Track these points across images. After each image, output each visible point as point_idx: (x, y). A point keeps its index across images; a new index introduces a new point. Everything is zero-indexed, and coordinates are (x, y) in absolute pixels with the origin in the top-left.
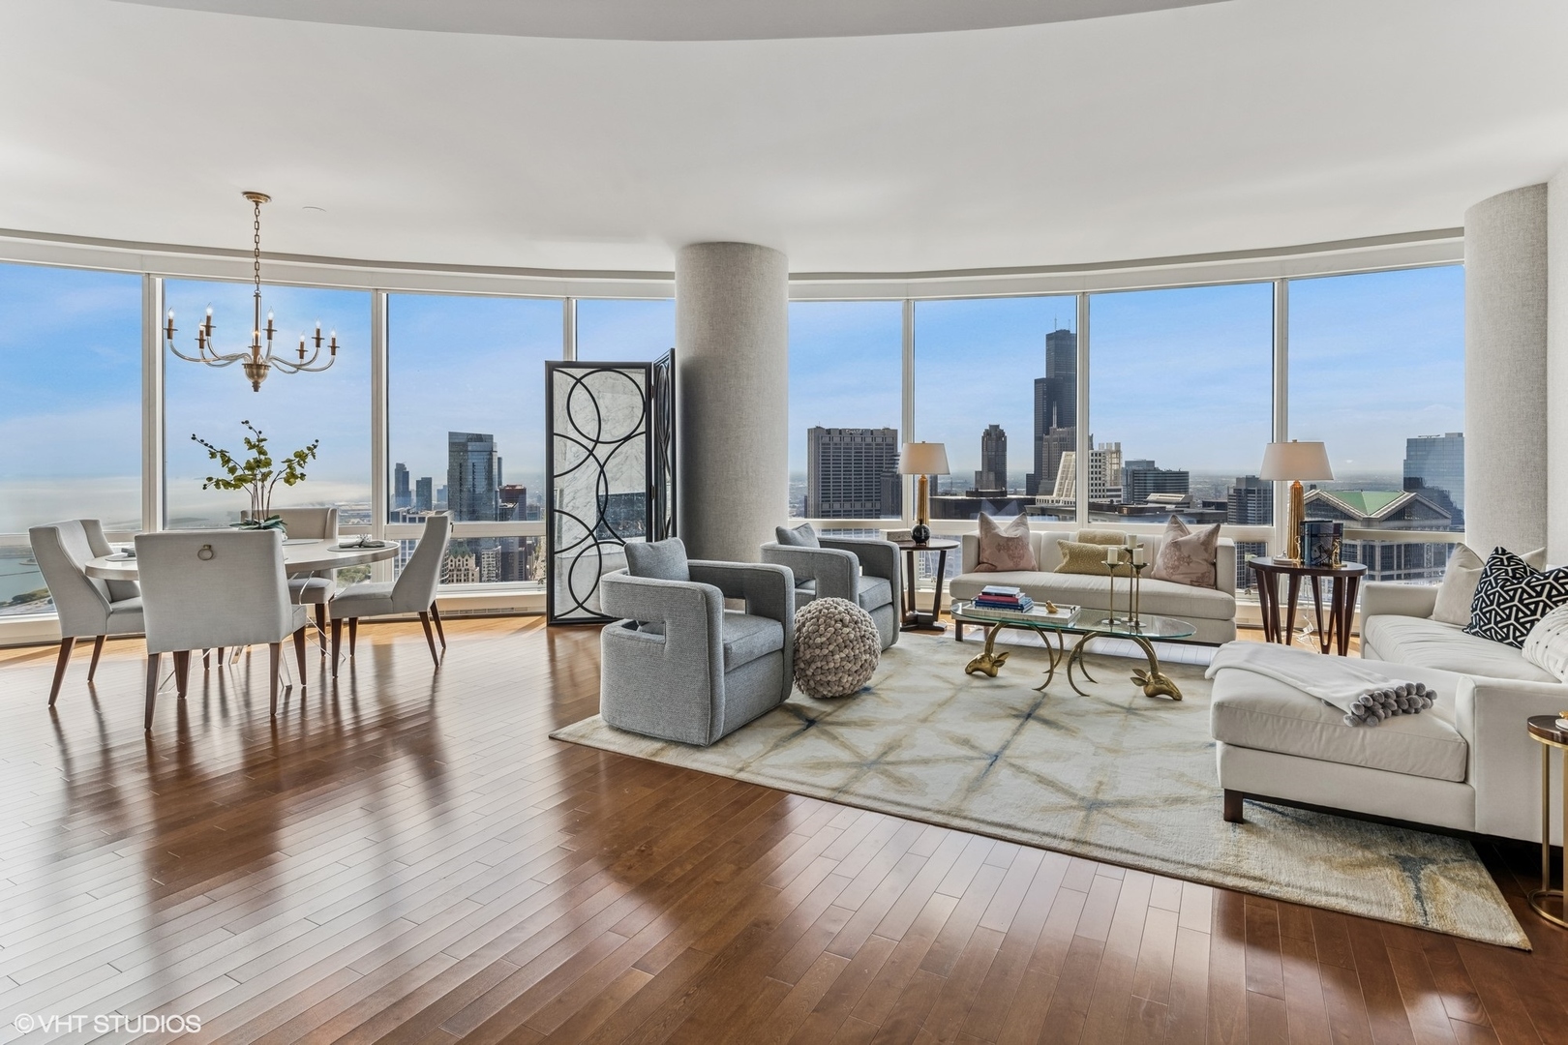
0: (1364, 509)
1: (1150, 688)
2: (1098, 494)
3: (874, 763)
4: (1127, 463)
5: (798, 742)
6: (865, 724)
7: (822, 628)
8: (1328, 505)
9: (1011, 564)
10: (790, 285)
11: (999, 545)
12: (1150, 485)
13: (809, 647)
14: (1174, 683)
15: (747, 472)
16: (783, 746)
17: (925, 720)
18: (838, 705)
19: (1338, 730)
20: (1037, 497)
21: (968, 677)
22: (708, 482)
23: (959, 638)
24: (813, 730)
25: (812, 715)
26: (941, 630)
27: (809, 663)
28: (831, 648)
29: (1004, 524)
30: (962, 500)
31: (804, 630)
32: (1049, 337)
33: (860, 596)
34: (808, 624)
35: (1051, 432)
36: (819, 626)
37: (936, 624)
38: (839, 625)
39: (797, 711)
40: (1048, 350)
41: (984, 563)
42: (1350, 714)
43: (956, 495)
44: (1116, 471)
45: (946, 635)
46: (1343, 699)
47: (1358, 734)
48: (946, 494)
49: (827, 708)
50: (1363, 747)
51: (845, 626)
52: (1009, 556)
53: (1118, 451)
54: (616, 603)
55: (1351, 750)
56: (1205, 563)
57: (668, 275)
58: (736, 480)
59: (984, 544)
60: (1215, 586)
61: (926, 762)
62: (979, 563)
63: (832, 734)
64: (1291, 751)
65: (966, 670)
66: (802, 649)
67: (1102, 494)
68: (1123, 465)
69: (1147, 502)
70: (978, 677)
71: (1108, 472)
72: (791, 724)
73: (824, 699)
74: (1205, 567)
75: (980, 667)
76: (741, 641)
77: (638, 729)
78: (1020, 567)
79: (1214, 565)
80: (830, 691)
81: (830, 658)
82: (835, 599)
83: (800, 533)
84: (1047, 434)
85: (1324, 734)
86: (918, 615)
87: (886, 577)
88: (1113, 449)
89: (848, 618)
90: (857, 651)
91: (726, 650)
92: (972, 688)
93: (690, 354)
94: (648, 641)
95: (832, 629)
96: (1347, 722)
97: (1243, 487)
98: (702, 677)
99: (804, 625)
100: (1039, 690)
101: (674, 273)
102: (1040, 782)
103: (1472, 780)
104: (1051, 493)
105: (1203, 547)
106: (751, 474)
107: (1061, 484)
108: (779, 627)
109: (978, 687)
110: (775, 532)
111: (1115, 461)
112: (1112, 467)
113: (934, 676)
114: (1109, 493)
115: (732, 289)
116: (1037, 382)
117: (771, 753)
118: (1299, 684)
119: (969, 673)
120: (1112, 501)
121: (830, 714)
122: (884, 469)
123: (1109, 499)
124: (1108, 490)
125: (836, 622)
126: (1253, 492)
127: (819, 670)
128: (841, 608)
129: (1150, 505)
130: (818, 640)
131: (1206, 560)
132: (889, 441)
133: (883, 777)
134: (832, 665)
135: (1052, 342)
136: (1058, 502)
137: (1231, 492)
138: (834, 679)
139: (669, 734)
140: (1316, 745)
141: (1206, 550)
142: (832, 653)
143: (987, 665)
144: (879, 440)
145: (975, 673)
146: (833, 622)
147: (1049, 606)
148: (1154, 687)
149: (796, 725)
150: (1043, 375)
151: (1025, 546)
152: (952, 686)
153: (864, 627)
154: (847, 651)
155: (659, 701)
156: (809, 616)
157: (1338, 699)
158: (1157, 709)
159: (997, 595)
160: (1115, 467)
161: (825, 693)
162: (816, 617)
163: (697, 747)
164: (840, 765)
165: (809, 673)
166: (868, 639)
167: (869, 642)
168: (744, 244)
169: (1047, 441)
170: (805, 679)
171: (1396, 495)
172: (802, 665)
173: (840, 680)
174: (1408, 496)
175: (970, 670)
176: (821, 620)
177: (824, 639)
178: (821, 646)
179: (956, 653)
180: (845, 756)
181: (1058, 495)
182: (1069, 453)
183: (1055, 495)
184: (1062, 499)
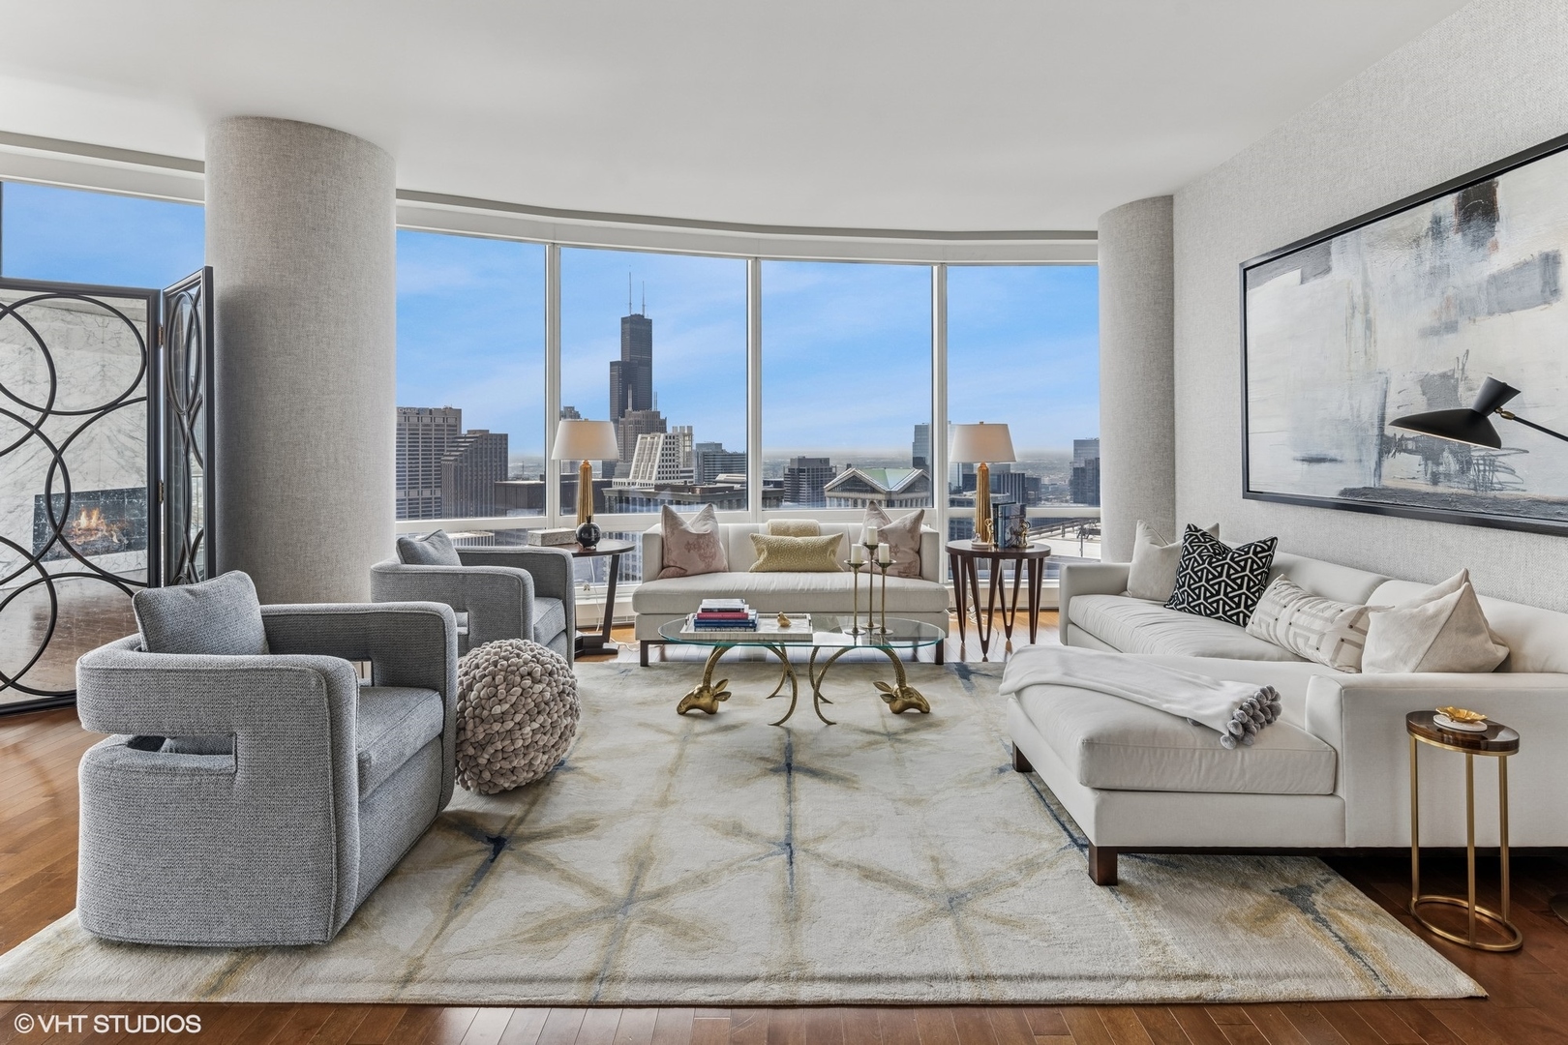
0: (887, 485)
1: (898, 705)
2: (668, 475)
3: (630, 901)
4: (699, 446)
5: (491, 885)
6: (584, 827)
7: (502, 690)
8: (861, 481)
9: (702, 566)
10: (399, 207)
11: (688, 543)
12: (718, 466)
13: (483, 721)
14: (923, 693)
15: (336, 460)
16: (469, 904)
17: (664, 803)
18: (528, 799)
19: (1217, 755)
20: (614, 480)
21: (682, 720)
22: (269, 474)
23: (644, 663)
24: (506, 859)
25: (495, 828)
26: (614, 653)
27: (481, 746)
28: (518, 718)
29: (691, 517)
30: (536, 484)
31: (473, 695)
32: (624, 320)
33: (535, 628)
34: (477, 686)
35: (626, 415)
36: (496, 687)
37: (606, 646)
38: (528, 682)
39: (465, 825)
40: (623, 333)
41: (669, 566)
42: (1227, 734)
43: (528, 479)
44: (689, 452)
45: (620, 659)
46: (1216, 717)
47: (1236, 757)
48: (517, 478)
49: (515, 810)
50: (1243, 771)
51: (535, 681)
52: (700, 555)
53: (690, 435)
54: (118, 709)
55: (1231, 775)
56: (912, 552)
57: (196, 166)
58: (318, 471)
59: (671, 542)
60: (920, 576)
61: (702, 880)
62: (663, 568)
63: (540, 859)
64: (1168, 788)
65: (678, 710)
66: (470, 725)
67: (676, 475)
68: (694, 448)
69: (716, 482)
70: (695, 717)
71: (681, 454)
72: (467, 854)
73: (504, 795)
74: (911, 556)
75: (697, 702)
76: (384, 741)
77: (172, 937)
78: (712, 568)
79: (919, 552)
80: (514, 782)
81: (518, 734)
82: (514, 641)
83: (433, 545)
84: (623, 416)
85: (1204, 761)
86: (582, 638)
87: (557, 597)
88: (686, 432)
89: (539, 668)
90: (556, 716)
91: (362, 764)
92: (698, 735)
93: (237, 281)
94: (194, 772)
95: (517, 690)
96: (1226, 745)
97: (796, 467)
98: (318, 823)
99: (470, 688)
100: (778, 724)
101: (203, 163)
102: (867, 877)
103: (1340, 792)
104: (627, 475)
105: (910, 535)
106: (341, 462)
107: (637, 466)
108: (436, 699)
109: (704, 733)
110: (395, 545)
111: (687, 443)
112: (685, 448)
113: (640, 725)
114: (682, 475)
115: (311, 193)
116: (612, 364)
117: (453, 925)
118: (1150, 701)
119: (683, 714)
120: (686, 482)
121: (521, 821)
122: (445, 453)
123: (683, 480)
124: (682, 472)
125: (522, 677)
126: (803, 471)
127: (500, 755)
128: (527, 656)
129: (719, 485)
130: (497, 710)
131: (912, 549)
132: (451, 421)
133: (655, 929)
134: (520, 743)
135: (627, 326)
136: (634, 484)
137: (787, 472)
138: (523, 762)
139: (246, 935)
140: (1196, 776)
141: (912, 537)
142: (520, 725)
143: (705, 700)
144: (439, 421)
145: (688, 712)
146: (518, 679)
147: (782, 618)
148: (903, 702)
149: (475, 854)
150: (619, 358)
151: (715, 543)
152: (671, 738)
153: (562, 678)
154: (541, 719)
155: (223, 880)
156: (478, 673)
157: (1208, 717)
158: (914, 730)
159: (720, 611)
160: (688, 449)
161: (506, 785)
162: (490, 673)
163: (306, 949)
164: (581, 921)
165: (483, 761)
166: (568, 695)
167: (570, 699)
168: (332, 130)
169: (623, 423)
170: (475, 770)
171: (909, 471)
172: (471, 751)
173: (530, 764)
174: (917, 472)
175: (683, 709)
176: (499, 678)
177: (506, 706)
178: (502, 718)
179: (650, 685)
180: (577, 900)
181: (634, 477)
182: (645, 436)
183: (631, 477)
184: (637, 481)
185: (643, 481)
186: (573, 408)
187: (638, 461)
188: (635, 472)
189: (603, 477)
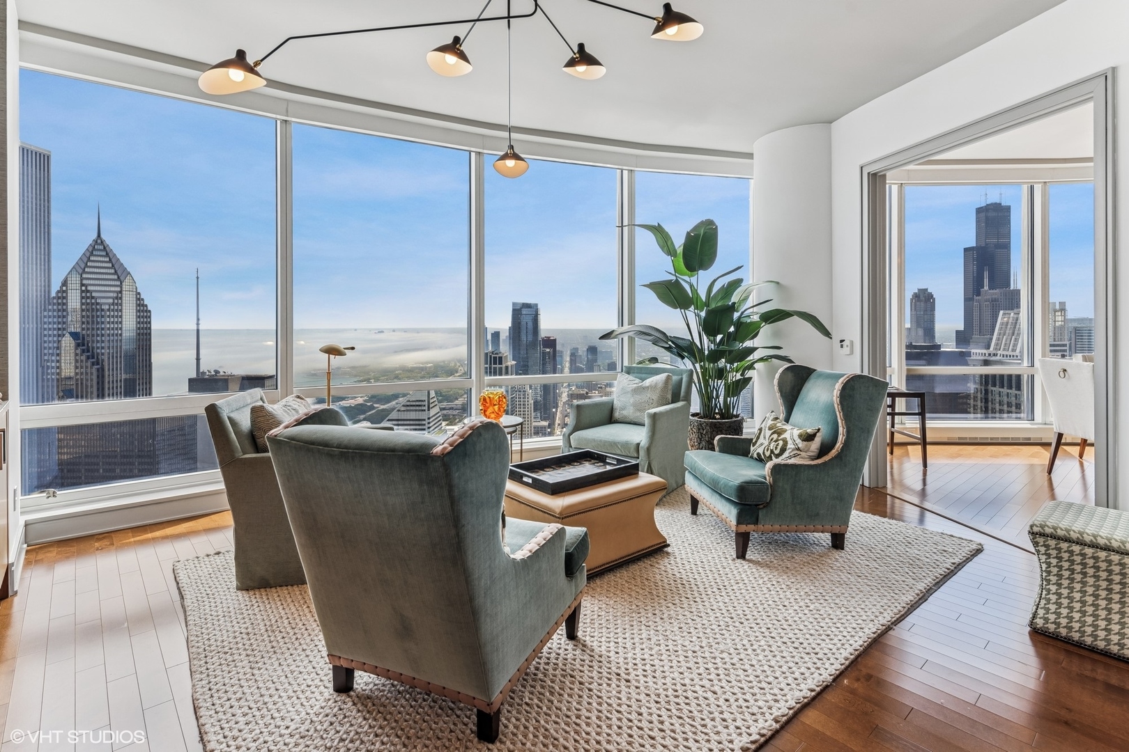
32: (979, 210)
35: (982, 293)
40: (978, 222)
68: (1067, 322)
84: (979, 296)
104: (987, 347)
107: (998, 339)
116: (966, 249)
135: (982, 215)
136: (995, 355)
169: (979, 301)
181: (995, 349)
182: (1007, 312)
183: (991, 349)
184: (999, 352)
185: (1005, 353)
186: (927, 289)
187: (1000, 334)
188: (997, 344)
189: (956, 348)
